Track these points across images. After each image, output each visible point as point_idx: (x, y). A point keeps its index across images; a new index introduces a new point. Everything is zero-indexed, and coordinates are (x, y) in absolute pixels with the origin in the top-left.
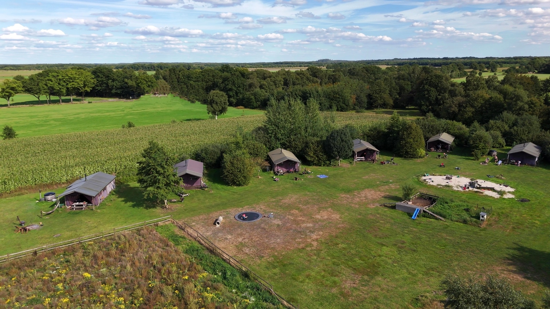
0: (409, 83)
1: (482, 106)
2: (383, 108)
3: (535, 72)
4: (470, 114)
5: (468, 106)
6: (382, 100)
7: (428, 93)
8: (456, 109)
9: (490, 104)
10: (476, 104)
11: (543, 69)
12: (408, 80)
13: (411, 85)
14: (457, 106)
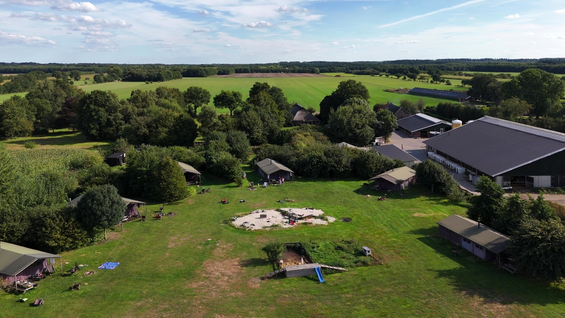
0: (48, 101)
1: (174, 126)
2: (20, 136)
3: (120, 80)
4: (164, 134)
5: (159, 126)
6: (20, 126)
7: (97, 114)
8: (145, 130)
9: (182, 122)
10: (168, 123)
11: (126, 77)
12: (46, 98)
13: (51, 103)
14: (147, 127)
